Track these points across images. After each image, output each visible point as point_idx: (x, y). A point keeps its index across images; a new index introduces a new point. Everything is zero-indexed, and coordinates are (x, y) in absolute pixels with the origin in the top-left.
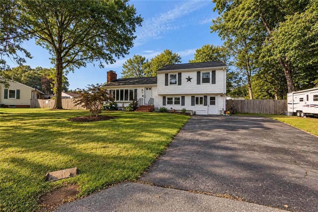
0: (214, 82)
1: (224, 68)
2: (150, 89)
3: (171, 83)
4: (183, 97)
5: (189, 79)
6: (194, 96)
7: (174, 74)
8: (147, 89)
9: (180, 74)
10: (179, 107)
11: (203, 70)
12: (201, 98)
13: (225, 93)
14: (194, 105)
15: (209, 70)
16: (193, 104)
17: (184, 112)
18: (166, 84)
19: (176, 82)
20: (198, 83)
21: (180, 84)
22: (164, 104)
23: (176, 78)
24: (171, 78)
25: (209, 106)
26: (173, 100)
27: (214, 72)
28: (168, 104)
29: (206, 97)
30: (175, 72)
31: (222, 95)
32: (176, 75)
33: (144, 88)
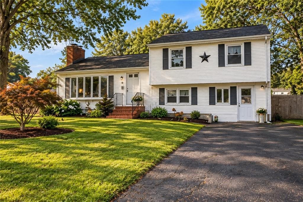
0: (248, 62)
1: (266, 38)
2: (136, 76)
3: (173, 65)
4: (194, 90)
5: (205, 58)
6: (214, 88)
7: (179, 48)
8: (131, 76)
9: (189, 50)
10: (187, 109)
11: (230, 42)
12: (226, 91)
13: (268, 82)
14: (215, 104)
15: (239, 41)
16: (212, 102)
17: (196, 118)
18: (165, 67)
19: (182, 62)
20: (221, 64)
21: (189, 65)
22: (162, 102)
23: (182, 56)
24: (173, 56)
25: (239, 106)
26: (178, 96)
27: (248, 45)
28: (168, 102)
29: (234, 89)
30: (181, 46)
31: (263, 85)
32: (182, 51)
33: (125, 74)
